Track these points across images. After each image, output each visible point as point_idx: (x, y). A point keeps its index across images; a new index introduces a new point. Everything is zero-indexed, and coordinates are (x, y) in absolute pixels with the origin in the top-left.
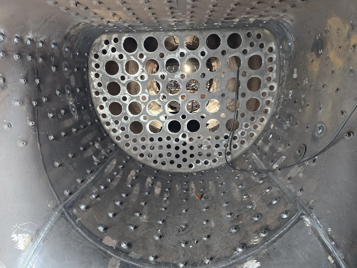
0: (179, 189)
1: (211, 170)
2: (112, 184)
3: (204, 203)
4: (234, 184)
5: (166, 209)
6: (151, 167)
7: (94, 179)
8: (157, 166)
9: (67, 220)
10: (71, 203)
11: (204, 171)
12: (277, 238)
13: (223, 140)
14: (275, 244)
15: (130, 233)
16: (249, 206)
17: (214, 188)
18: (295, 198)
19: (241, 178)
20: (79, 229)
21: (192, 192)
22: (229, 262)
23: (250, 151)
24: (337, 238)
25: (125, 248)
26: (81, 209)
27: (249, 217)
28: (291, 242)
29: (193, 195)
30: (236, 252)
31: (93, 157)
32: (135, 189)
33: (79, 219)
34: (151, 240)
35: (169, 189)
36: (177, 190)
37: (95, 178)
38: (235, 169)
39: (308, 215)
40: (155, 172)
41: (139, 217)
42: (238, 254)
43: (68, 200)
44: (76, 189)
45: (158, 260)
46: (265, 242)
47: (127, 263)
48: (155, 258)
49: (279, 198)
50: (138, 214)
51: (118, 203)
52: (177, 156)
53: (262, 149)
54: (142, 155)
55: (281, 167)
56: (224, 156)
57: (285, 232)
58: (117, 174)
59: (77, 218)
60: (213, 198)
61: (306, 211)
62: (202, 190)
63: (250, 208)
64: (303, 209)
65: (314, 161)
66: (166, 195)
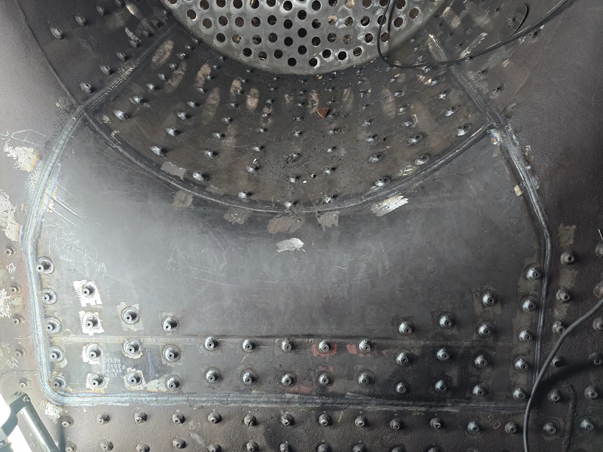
0: (291, 101)
1: (351, 70)
2: (169, 84)
3: (331, 123)
4: (387, 91)
5: (265, 130)
6: (240, 63)
7: (133, 71)
8: (250, 61)
9: (95, 132)
10: (96, 106)
11: (337, 72)
12: (442, 165)
13: (378, 8)
14: (437, 173)
15: (206, 161)
16: (406, 123)
17: (352, 99)
18: (486, 103)
19: (400, 81)
20: (118, 147)
21: (313, 107)
22: (362, 200)
23: (425, 31)
24: (537, 159)
25: (199, 179)
26: (116, 117)
27: (404, 138)
28: (462, 169)
29: (314, 111)
30: (373, 187)
31: (127, 30)
32: (211, 96)
33: (116, 132)
34: (242, 173)
35: (273, 101)
36: (286, 103)
37: (136, 69)
38: (392, 66)
39: (501, 128)
40: (248, 71)
41: (220, 139)
42: (376, 189)
43: (90, 100)
44: (102, 84)
45: (253, 197)
46: (422, 172)
47: (203, 199)
48: (247, 194)
49: (459, 106)
50: (218, 135)
51: (182, 115)
52: (288, 41)
53: (448, 23)
54: (221, 38)
55: (474, 54)
56: (376, 42)
57: (457, 155)
58: (176, 68)
59: (111, 131)
60: (348, 114)
61: (498, 122)
62: (330, 102)
63: (408, 125)
64: (495, 120)
65: (536, 34)
66: (267, 111)
